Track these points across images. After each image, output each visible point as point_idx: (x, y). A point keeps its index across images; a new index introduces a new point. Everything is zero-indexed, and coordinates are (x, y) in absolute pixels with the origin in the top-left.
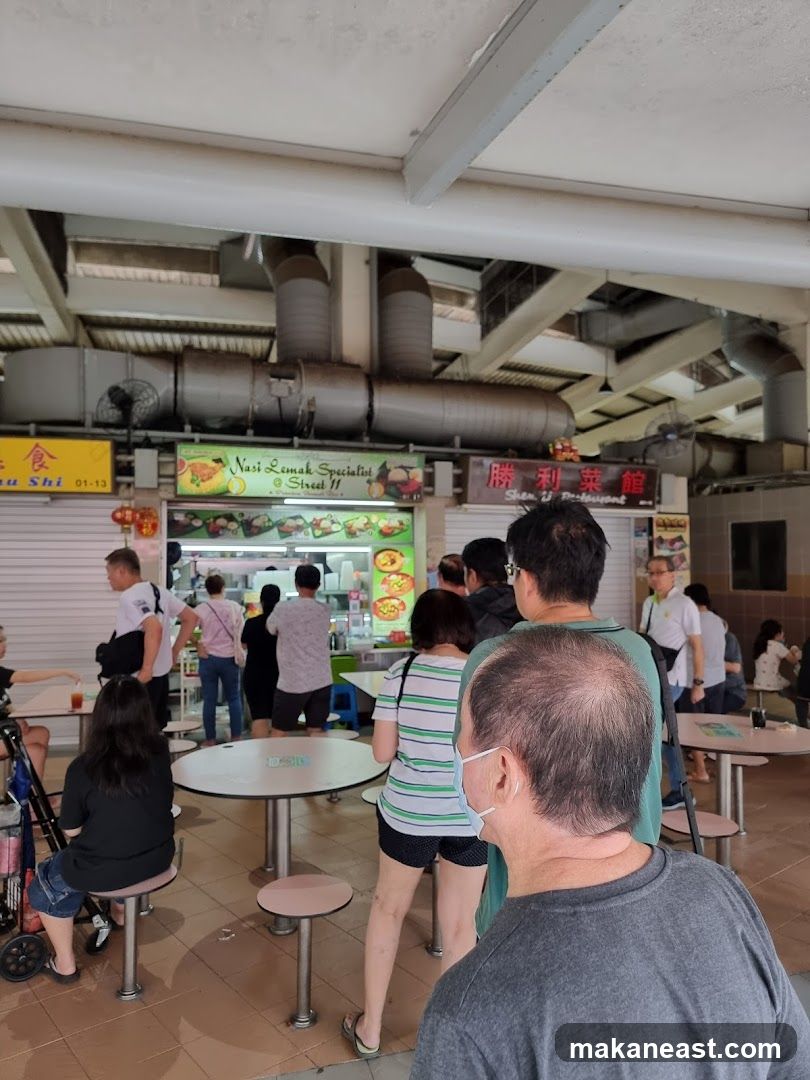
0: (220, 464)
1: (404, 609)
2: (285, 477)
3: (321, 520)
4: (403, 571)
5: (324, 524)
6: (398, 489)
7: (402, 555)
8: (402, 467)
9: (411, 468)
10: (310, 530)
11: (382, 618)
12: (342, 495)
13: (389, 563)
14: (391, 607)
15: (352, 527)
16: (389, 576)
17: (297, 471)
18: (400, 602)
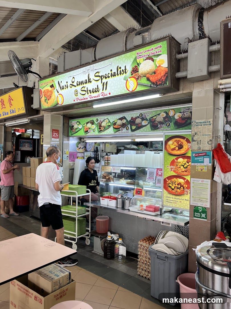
0: (53, 88)
1: (189, 187)
2: (79, 88)
3: (136, 118)
4: (188, 154)
5: (138, 121)
7: (188, 141)
8: (149, 58)
9: (158, 56)
10: (129, 126)
11: (170, 193)
12: (110, 94)
13: (177, 148)
14: (178, 184)
15: (155, 121)
16: (177, 159)
17: (84, 82)
18: (186, 180)
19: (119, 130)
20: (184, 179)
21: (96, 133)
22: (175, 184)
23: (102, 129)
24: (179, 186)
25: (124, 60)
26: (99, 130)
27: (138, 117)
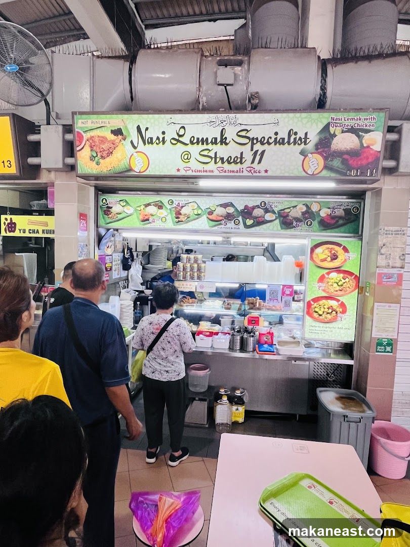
0: (120, 137)
1: (344, 312)
2: (195, 150)
3: (254, 208)
4: (346, 268)
5: (258, 212)
6: (344, 162)
7: (346, 250)
8: (352, 130)
9: (367, 131)
10: (240, 218)
11: (315, 320)
12: (266, 171)
13: (329, 259)
14: (328, 308)
15: (288, 216)
16: (328, 274)
17: (209, 141)
18: (340, 303)
19: (221, 224)
20: (338, 301)
21: (170, 224)
22: (324, 308)
23: (182, 218)
24: (330, 311)
25: (304, 122)
26: (177, 220)
27: (258, 207)
